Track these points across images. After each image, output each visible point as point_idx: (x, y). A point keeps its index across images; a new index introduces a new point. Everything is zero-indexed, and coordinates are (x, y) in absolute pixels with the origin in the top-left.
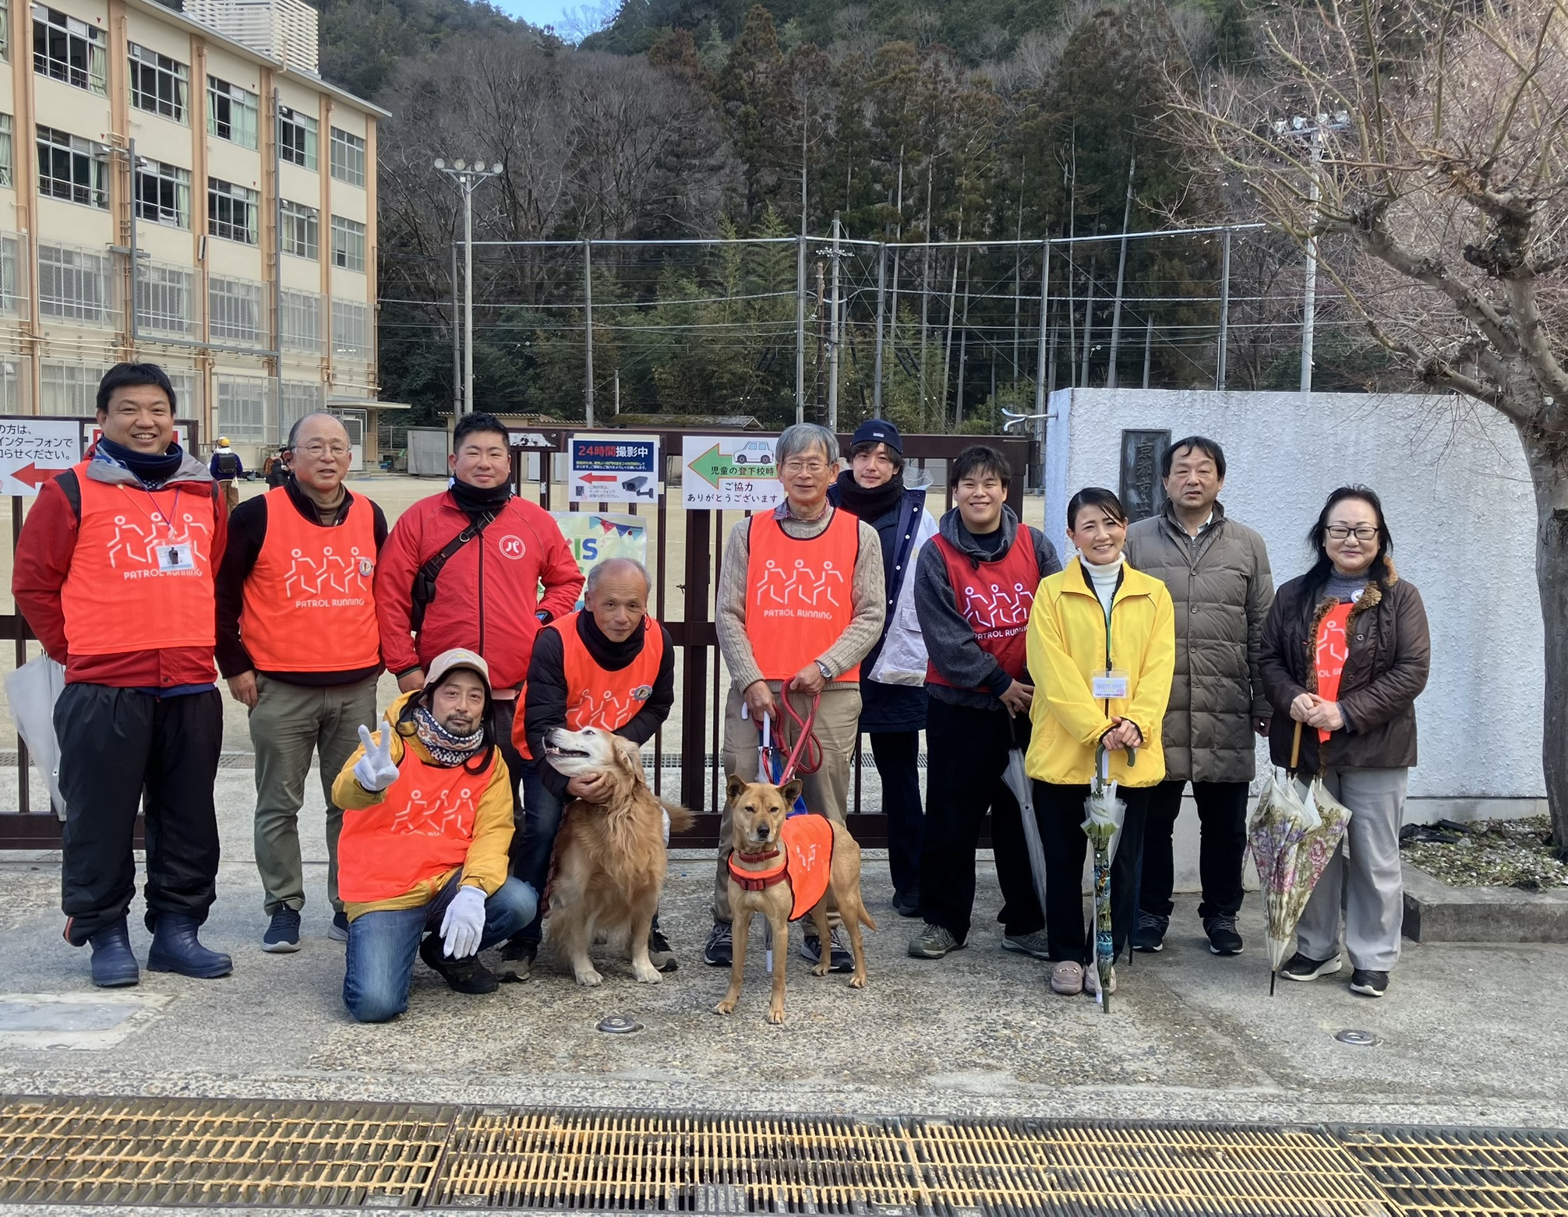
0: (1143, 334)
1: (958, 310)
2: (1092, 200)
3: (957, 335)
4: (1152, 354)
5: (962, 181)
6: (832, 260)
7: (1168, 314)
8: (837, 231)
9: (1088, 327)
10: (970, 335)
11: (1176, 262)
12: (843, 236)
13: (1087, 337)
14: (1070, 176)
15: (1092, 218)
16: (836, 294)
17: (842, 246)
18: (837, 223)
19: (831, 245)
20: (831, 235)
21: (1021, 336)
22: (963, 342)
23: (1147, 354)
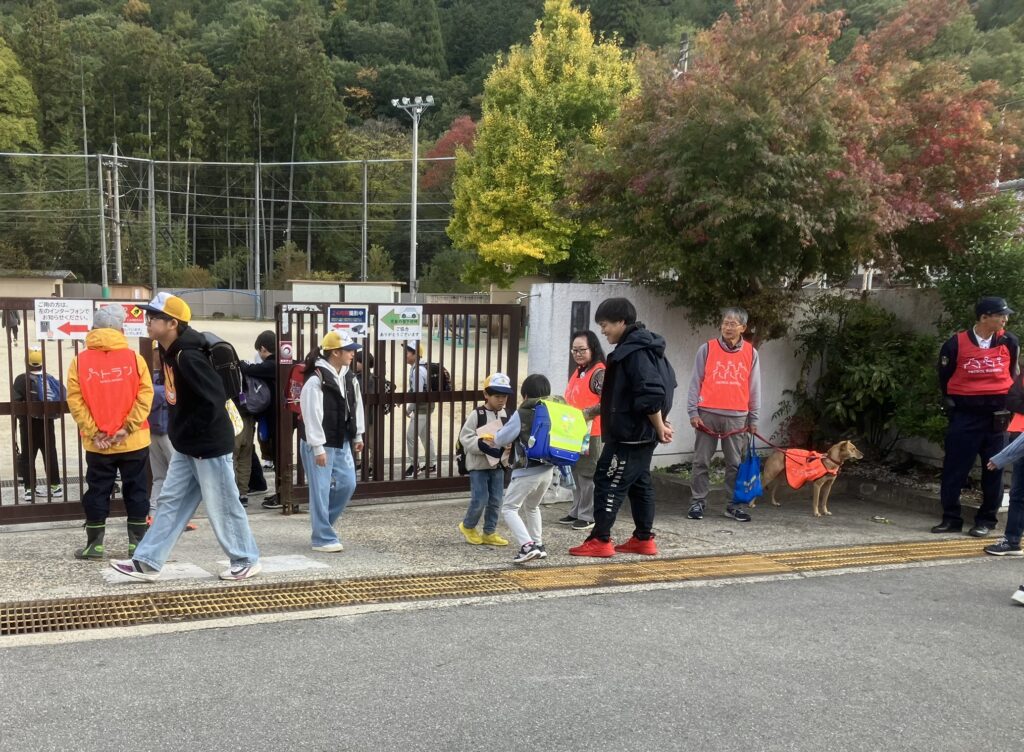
0: (306, 224)
1: (191, 205)
2: (272, 138)
3: (191, 220)
4: (312, 236)
5: (189, 121)
6: (114, 169)
7: (321, 211)
8: (116, 151)
9: (272, 219)
10: (199, 220)
11: (324, 178)
12: (119, 154)
13: (272, 223)
14: (259, 122)
15: (271, 149)
16: (117, 191)
17: (120, 161)
18: (116, 145)
19: (112, 159)
20: (112, 153)
21: (232, 222)
22: (195, 225)
23: (309, 237)
